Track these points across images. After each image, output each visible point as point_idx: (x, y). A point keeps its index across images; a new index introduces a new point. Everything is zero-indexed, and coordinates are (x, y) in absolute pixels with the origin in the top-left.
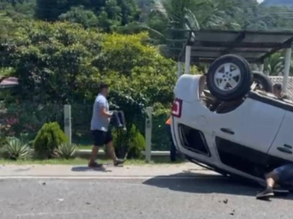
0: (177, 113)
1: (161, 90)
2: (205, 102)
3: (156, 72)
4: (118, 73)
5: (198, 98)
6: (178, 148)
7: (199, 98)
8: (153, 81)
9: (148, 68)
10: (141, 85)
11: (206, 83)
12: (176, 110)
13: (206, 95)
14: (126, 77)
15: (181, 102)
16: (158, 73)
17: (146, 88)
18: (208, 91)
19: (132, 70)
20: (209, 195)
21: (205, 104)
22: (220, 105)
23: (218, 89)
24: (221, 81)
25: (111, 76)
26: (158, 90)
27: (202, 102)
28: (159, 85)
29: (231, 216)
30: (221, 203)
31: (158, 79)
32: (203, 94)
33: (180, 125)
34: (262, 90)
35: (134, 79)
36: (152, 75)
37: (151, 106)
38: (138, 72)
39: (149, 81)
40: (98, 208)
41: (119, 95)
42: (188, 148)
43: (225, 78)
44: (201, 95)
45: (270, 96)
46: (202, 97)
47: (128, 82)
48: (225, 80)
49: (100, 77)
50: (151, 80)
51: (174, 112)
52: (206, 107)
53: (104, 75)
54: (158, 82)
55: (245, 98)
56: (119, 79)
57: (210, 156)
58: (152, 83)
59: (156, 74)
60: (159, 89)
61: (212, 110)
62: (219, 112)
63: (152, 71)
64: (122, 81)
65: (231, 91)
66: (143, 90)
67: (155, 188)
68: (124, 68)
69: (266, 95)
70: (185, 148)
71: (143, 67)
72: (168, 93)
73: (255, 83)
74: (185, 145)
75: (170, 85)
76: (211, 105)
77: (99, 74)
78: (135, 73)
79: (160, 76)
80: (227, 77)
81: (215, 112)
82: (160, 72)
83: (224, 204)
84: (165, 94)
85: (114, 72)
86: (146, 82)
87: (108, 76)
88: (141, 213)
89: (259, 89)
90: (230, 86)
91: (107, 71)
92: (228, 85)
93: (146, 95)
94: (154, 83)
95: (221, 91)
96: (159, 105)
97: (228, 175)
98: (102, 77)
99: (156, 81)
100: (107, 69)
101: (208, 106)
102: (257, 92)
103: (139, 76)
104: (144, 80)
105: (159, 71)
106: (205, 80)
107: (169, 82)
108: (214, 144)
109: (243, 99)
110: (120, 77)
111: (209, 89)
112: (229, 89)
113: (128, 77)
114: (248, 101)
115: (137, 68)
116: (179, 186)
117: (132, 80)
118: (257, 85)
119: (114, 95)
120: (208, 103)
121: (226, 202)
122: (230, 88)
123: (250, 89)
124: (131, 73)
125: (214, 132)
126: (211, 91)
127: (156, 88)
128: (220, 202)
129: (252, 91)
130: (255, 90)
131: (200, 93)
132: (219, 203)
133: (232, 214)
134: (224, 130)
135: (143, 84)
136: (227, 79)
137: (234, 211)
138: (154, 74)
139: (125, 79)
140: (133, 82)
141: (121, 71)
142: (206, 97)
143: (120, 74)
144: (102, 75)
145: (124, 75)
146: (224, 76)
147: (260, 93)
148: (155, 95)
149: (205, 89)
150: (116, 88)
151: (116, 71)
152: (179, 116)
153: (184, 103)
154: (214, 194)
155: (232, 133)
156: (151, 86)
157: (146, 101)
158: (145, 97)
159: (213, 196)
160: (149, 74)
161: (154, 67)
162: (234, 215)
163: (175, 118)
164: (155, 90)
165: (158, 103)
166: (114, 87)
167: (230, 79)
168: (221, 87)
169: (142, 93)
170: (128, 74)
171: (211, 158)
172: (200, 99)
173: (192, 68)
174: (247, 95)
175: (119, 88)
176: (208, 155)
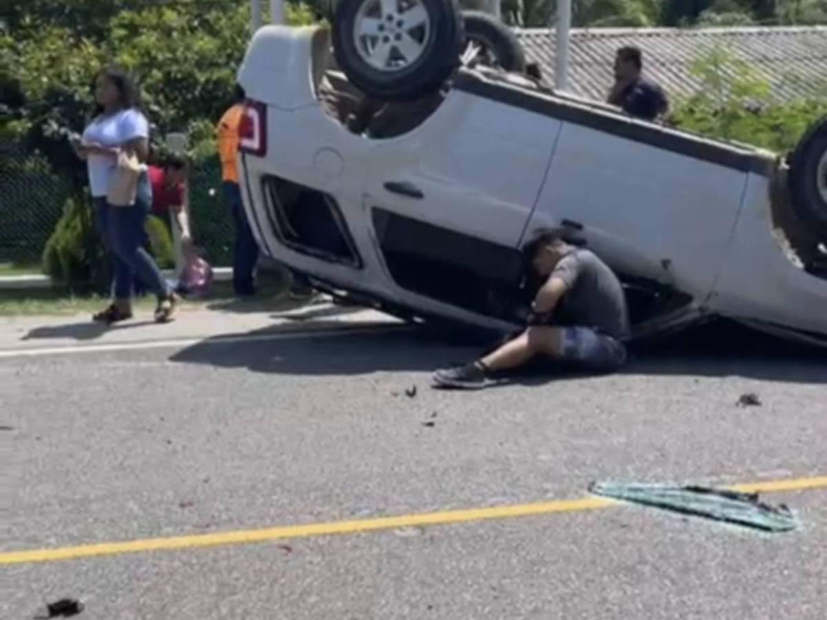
0: (255, 144)
1: (207, 81)
2: (333, 107)
3: (186, 26)
4: (68, 31)
5: (311, 97)
6: (267, 248)
7: (314, 96)
8: (179, 54)
9: (161, 15)
10: (143, 65)
11: (332, 49)
12: (250, 135)
13: (335, 88)
14: (97, 44)
15: (262, 108)
16: (193, 30)
17: (157, 75)
18: (341, 75)
19: (114, 21)
20: (363, 380)
21: (336, 114)
22: (377, 114)
23: (368, 66)
24: (374, 40)
25: (48, 44)
26: (196, 82)
27: (325, 106)
28: (199, 65)
29: (427, 429)
30: (399, 398)
31: (196, 48)
32: (326, 84)
33: (267, 179)
34: (495, 65)
35: (121, 49)
36: (175, 34)
37: (181, 131)
38: (134, 29)
39: (169, 55)
40: (38, 439)
41: (77, 98)
42: (296, 245)
43: (386, 33)
44: (321, 87)
45: (516, 80)
46: (324, 93)
47: (102, 59)
48: (386, 39)
49: (13, 48)
50: (173, 51)
51: (246, 143)
52: (337, 122)
53: (25, 42)
54: (196, 57)
55: (447, 90)
56: (75, 51)
57: (361, 266)
58: (175, 61)
59: (188, 33)
60: (202, 78)
61: (356, 128)
62: (377, 134)
63: (174, 25)
64: (84, 58)
65: (405, 69)
66: (149, 81)
67: (209, 369)
68: (87, 15)
69: (503, 80)
70: (289, 246)
71: (144, 14)
72: (230, 89)
73: (474, 47)
74: (284, 236)
75: (233, 64)
76: (352, 116)
77: (9, 39)
78: (122, 32)
79: (202, 39)
80: (392, 30)
81: (364, 136)
82: (200, 24)
83: (407, 398)
84: (220, 94)
85: (56, 31)
86: (160, 57)
87: (39, 42)
88: (169, 442)
89: (485, 62)
90: (402, 58)
91: (35, 27)
92: (395, 55)
93: (161, 97)
94: (186, 59)
95: (375, 70)
96: (206, 126)
97: (418, 320)
98: (20, 46)
99: (189, 55)
100: (33, 20)
101: (342, 119)
102: (479, 71)
103: (136, 40)
104: (153, 53)
105: (196, 23)
106: (329, 41)
107: (230, 56)
108: (369, 231)
109: (442, 93)
110: (77, 45)
111: (341, 69)
112: (397, 65)
113: (104, 45)
114: (453, 99)
115: (126, 14)
116: (277, 359)
117: (114, 51)
118: (481, 54)
119: (61, 99)
120: (342, 108)
121: (412, 394)
122: (401, 63)
123: (460, 64)
124: (109, 30)
125: (366, 195)
126: (347, 74)
127: (191, 75)
128: (396, 395)
129: (464, 69)
130: (472, 65)
131: (317, 81)
132: (394, 399)
133: (431, 424)
134: (392, 187)
135: (150, 62)
136: (392, 37)
137: (434, 415)
138: (182, 31)
139: (91, 49)
140: (118, 60)
141: (79, 27)
142: (335, 92)
143: (77, 35)
144: (19, 40)
145: (88, 37)
146: (381, 28)
147: (487, 75)
148: (189, 96)
149: (333, 69)
150: (64, 78)
151: (62, 25)
152: (262, 152)
153: (270, 112)
154: (379, 374)
155: (418, 195)
156: (174, 68)
157: (163, 113)
158: (158, 103)
159: (377, 381)
160: (167, 32)
161: (179, 13)
162: (437, 426)
163: (248, 157)
164: (191, 80)
165: (202, 121)
166: (59, 76)
167: (398, 37)
168: (377, 58)
169: (147, 90)
170: (100, 35)
171: (366, 272)
172: (320, 100)
173: (294, 10)
174: (450, 82)
175: (74, 79)
176: (357, 264)
